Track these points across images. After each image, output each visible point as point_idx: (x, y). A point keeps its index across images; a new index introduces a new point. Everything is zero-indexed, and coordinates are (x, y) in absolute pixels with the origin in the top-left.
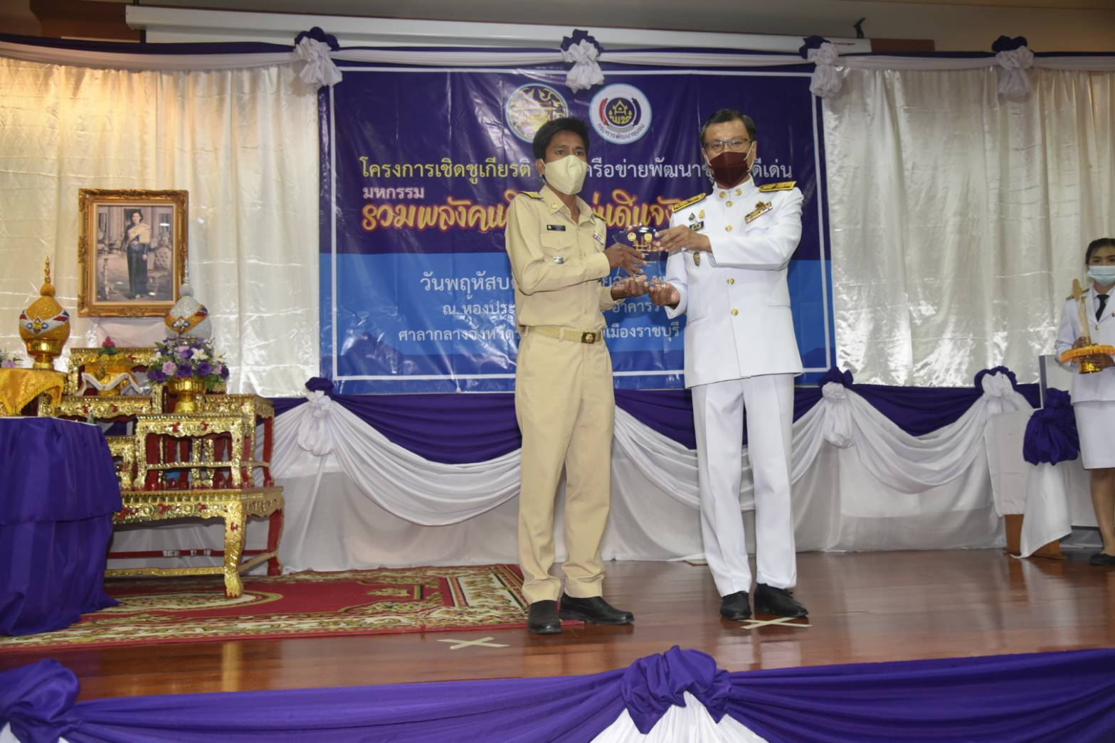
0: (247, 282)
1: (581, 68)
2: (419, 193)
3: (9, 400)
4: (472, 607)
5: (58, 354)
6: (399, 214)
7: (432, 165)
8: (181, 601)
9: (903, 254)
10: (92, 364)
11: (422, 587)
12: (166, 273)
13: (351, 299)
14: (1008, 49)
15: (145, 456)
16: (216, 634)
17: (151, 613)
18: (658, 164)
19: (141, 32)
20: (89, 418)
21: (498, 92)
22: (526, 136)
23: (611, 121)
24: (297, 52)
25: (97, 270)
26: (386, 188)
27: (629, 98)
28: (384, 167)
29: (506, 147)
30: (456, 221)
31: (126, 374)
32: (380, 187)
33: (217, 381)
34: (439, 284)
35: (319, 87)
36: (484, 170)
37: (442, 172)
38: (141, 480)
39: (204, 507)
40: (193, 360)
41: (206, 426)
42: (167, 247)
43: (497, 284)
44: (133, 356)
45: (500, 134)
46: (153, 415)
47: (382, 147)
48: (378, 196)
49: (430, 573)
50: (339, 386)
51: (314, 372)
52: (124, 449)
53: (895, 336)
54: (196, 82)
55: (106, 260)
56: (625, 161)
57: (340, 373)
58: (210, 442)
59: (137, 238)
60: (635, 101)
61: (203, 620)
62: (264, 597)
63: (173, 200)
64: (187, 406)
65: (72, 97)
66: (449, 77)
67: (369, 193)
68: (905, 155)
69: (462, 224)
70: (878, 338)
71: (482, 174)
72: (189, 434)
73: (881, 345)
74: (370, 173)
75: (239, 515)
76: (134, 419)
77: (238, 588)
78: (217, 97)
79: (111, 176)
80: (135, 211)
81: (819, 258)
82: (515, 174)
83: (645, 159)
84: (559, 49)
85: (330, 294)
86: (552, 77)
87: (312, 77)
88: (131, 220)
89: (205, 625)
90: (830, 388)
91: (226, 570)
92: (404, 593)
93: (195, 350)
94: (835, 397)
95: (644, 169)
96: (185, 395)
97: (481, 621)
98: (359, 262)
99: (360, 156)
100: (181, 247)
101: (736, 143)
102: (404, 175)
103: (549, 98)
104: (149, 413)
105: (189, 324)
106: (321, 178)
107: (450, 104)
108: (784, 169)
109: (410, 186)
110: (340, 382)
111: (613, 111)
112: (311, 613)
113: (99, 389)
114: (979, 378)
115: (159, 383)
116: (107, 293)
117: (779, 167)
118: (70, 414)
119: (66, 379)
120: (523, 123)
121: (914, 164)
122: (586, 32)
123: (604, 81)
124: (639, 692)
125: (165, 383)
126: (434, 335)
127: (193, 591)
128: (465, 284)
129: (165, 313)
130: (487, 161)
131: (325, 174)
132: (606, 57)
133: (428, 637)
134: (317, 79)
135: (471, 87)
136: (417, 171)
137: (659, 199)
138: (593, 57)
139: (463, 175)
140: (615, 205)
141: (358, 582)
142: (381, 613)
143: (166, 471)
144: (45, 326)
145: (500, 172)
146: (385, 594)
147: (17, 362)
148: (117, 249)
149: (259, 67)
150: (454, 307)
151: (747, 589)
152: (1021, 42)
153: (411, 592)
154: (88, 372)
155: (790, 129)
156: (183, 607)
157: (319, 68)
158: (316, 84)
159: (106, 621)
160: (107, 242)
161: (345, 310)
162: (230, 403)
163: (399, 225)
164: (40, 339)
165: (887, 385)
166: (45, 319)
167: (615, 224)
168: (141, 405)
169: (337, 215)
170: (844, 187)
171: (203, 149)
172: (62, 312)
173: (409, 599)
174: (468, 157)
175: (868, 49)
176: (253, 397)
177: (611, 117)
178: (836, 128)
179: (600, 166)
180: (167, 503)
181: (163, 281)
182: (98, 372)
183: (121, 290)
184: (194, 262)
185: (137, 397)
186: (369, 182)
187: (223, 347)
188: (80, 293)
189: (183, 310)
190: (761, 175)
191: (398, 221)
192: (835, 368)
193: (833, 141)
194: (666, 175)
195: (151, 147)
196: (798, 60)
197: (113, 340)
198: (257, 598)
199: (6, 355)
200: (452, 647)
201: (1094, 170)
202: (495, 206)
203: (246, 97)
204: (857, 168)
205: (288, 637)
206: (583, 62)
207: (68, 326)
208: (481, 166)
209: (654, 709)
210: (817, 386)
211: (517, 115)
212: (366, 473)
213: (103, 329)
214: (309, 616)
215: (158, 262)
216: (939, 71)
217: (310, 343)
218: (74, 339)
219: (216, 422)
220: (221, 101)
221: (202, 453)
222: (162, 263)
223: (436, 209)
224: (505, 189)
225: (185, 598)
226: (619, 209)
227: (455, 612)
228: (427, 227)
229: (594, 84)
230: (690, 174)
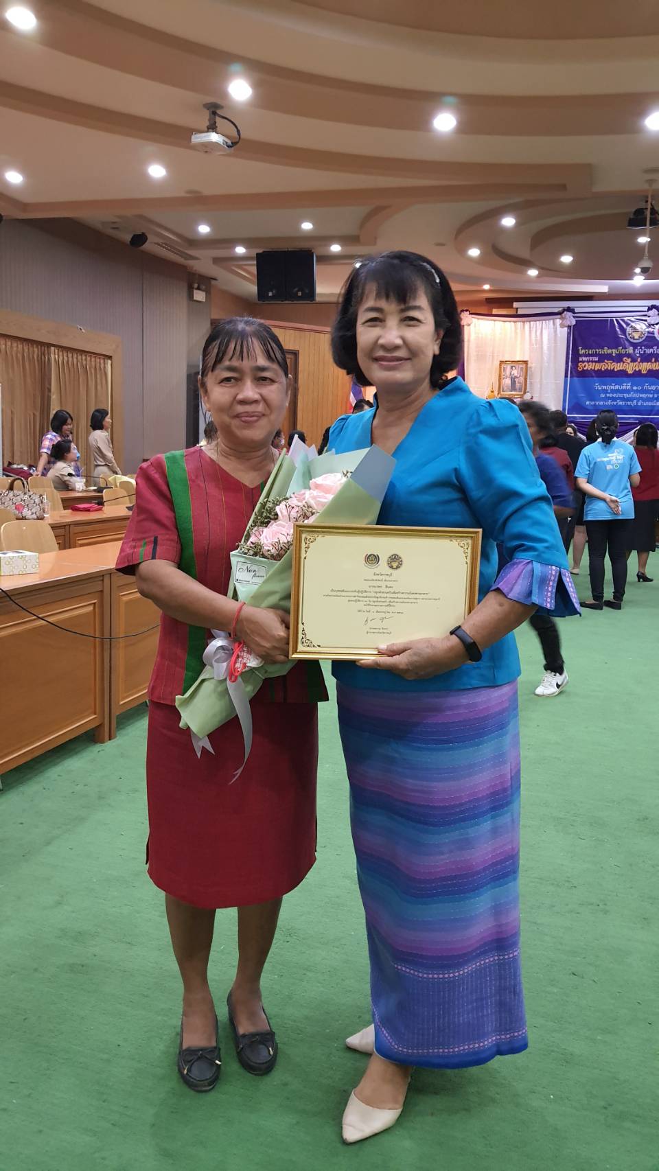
2: (596, 359)
6: (589, 366)
7: (601, 349)
12: (521, 384)
19: (517, 311)
24: (561, 315)
26: (586, 357)
28: (586, 350)
29: (625, 344)
30: (607, 368)
32: (584, 357)
34: (599, 387)
36: (617, 351)
37: (604, 352)
42: (522, 377)
43: (618, 387)
47: (586, 345)
48: (583, 360)
59: (513, 374)
63: (524, 363)
66: (608, 321)
67: (581, 359)
69: (609, 369)
74: (581, 353)
79: (505, 355)
80: (514, 366)
82: (627, 353)
84: (646, 311)
85: (567, 390)
88: (512, 369)
98: (575, 379)
99: (579, 347)
100: (526, 375)
102: (592, 353)
106: (567, 353)
107: (609, 329)
109: (593, 357)
122: (655, 305)
126: (597, 403)
128: (608, 387)
130: (619, 348)
134: (568, 322)
136: (596, 352)
138: (656, 314)
139: (611, 353)
145: (623, 351)
150: (604, 394)
158: (567, 325)
169: (570, 366)
171: (532, 346)
174: (612, 347)
184: (530, 379)
186: (581, 356)
188: (498, 390)
202: (620, 363)
206: (653, 316)
215: (519, 381)
223: (601, 364)
224: (623, 357)
228: (598, 370)
229: (656, 322)
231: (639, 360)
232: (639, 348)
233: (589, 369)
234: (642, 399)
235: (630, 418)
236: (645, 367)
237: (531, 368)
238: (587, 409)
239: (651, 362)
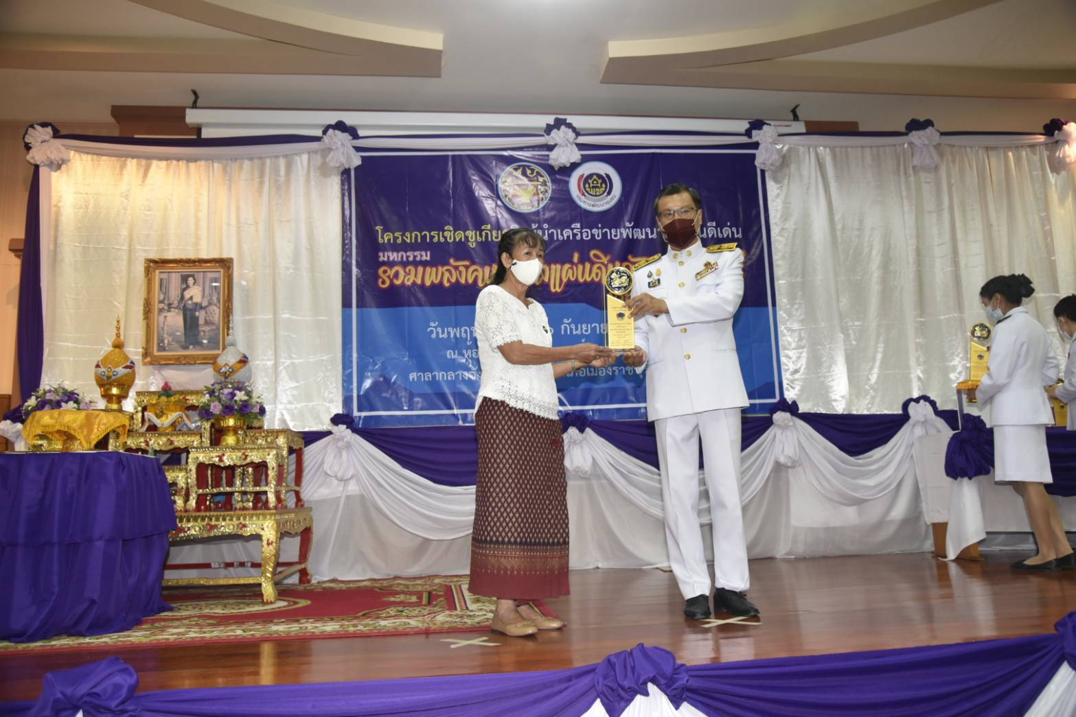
0: (282, 333)
1: (561, 149)
2: (426, 256)
3: (85, 436)
4: (472, 611)
5: (125, 397)
6: (409, 274)
7: (437, 232)
8: (225, 607)
9: (838, 301)
10: (153, 405)
11: (430, 593)
12: (214, 327)
13: (368, 346)
15: (195, 482)
16: (253, 635)
17: (200, 617)
18: (629, 228)
19: (198, 130)
20: (150, 451)
21: (491, 170)
22: (516, 206)
23: (587, 192)
24: (324, 141)
25: (158, 326)
26: (398, 252)
27: (603, 173)
28: (396, 234)
29: (499, 216)
30: (457, 281)
31: (181, 413)
32: (393, 251)
33: (256, 418)
34: (443, 333)
35: (342, 169)
36: (481, 236)
37: (445, 238)
38: (193, 503)
39: (245, 526)
40: (236, 401)
41: (246, 456)
42: (216, 305)
44: (187, 398)
45: (494, 205)
46: (202, 447)
47: (395, 218)
48: (391, 259)
49: (437, 581)
50: (359, 420)
51: (338, 409)
52: (180, 477)
53: (833, 371)
54: (241, 168)
55: (165, 317)
56: (600, 225)
57: (360, 410)
58: (250, 470)
59: (191, 298)
60: (608, 176)
61: (243, 623)
62: (295, 603)
63: (220, 266)
64: (230, 440)
65: (140, 183)
66: (450, 158)
67: (384, 256)
68: (837, 217)
69: (463, 281)
70: (819, 373)
71: (479, 239)
72: (232, 464)
73: (822, 379)
74: (384, 240)
75: (273, 532)
76: (187, 451)
77: (273, 595)
78: (258, 180)
79: (170, 247)
80: (189, 276)
81: (767, 305)
83: (616, 224)
84: (543, 133)
85: (351, 343)
86: (537, 157)
87: (337, 161)
88: (187, 283)
89: (245, 627)
90: (779, 417)
91: (263, 580)
92: (414, 599)
93: (237, 392)
94: (783, 424)
95: (616, 232)
96: (229, 430)
97: (478, 623)
98: (376, 315)
99: (376, 225)
100: (227, 305)
101: (685, 212)
102: (413, 241)
103: (535, 174)
104: (199, 446)
105: (233, 370)
106: (344, 245)
107: (451, 181)
108: (734, 229)
109: (418, 250)
110: (360, 417)
111: (589, 184)
112: (334, 617)
113: (159, 426)
114: (905, 406)
115: (208, 420)
116: (166, 345)
117: (731, 228)
118: (134, 447)
119: (132, 417)
120: (513, 196)
122: (566, 120)
123: (581, 159)
124: (608, 684)
125: (212, 421)
126: (439, 376)
127: (236, 597)
128: (466, 332)
129: (212, 361)
130: (483, 228)
131: (346, 241)
132: (582, 140)
133: (431, 637)
134: (341, 163)
135: (470, 167)
136: (424, 237)
137: (630, 257)
138: (571, 141)
139: (463, 240)
140: (593, 263)
141: (376, 590)
142: (393, 616)
143: (213, 495)
144: (115, 373)
145: (494, 237)
146: (398, 600)
147: (92, 404)
148: (175, 308)
149: (293, 154)
150: (456, 352)
151: (707, 593)
152: (928, 124)
153: (420, 598)
154: (150, 412)
155: (740, 197)
156: (227, 611)
157: (343, 153)
158: (339, 167)
159: (163, 624)
160: (166, 302)
161: (363, 356)
162: (266, 437)
163: (409, 283)
164: (111, 385)
165: (828, 413)
166: (116, 367)
167: (593, 279)
168: (193, 439)
169: (357, 276)
170: (785, 245)
171: (246, 223)
172: (129, 361)
173: (418, 604)
174: (467, 224)
175: (804, 130)
176: (286, 431)
177: (588, 189)
178: (778, 195)
179: (579, 230)
180: (213, 523)
182: (158, 412)
183: (178, 342)
184: (237, 317)
185: (190, 432)
186: (384, 248)
187: (261, 389)
188: (144, 345)
189: (229, 358)
190: (715, 236)
191: (408, 280)
192: (783, 400)
193: (776, 206)
194: (635, 237)
195: (204, 224)
196: (744, 140)
197: (170, 384)
198: (289, 603)
199: (83, 398)
200: (452, 646)
201: (995, 228)
202: (491, 266)
203: (282, 179)
204: (795, 230)
205: (314, 637)
206: (563, 144)
207: (134, 374)
208: (478, 232)
209: (622, 699)
210: (768, 415)
211: (508, 189)
212: (381, 494)
213: (162, 375)
214: (332, 620)
215: (207, 318)
216: (862, 147)
217: (334, 385)
218: (139, 384)
219: (255, 453)
220: (262, 183)
221: (243, 480)
222: (212, 319)
223: (440, 268)
225: (228, 603)
226: (596, 266)
227: (457, 615)
228: (433, 284)
229: (572, 161)
230: (654, 236)
236: (558, 275)
237: (242, 280)
239: (572, 263)
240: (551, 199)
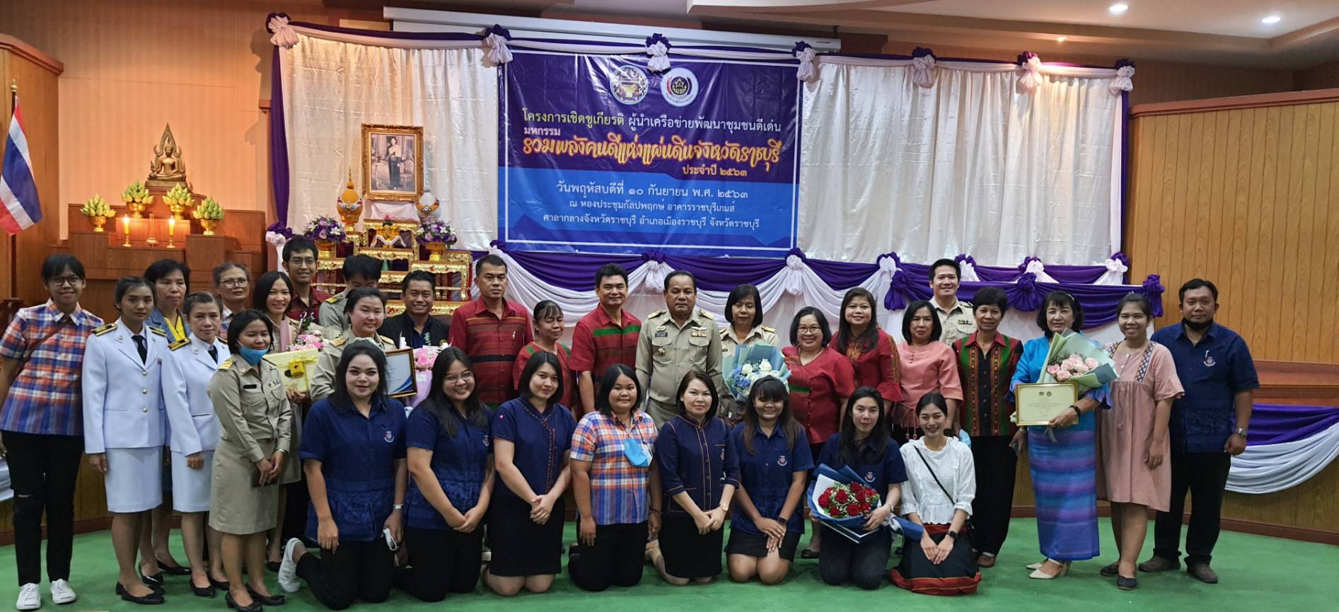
1: (657, 58)
2: (557, 132)
6: (545, 145)
7: (566, 115)
12: (411, 176)
13: (516, 194)
14: (920, 57)
18: (701, 120)
19: (392, 24)
22: (622, 99)
23: (673, 91)
24: (486, 40)
25: (372, 172)
26: (538, 127)
27: (686, 77)
28: (537, 115)
29: (610, 106)
30: (578, 151)
32: (534, 127)
34: (568, 188)
35: (499, 62)
36: (596, 120)
37: (571, 120)
41: (448, 268)
42: (411, 160)
43: (602, 190)
45: (606, 97)
48: (533, 133)
50: (509, 245)
51: (495, 236)
55: (377, 166)
56: (680, 117)
57: (509, 238)
59: (394, 153)
60: (689, 79)
63: (414, 132)
64: (435, 257)
66: (576, 59)
67: (528, 131)
68: (851, 120)
69: (583, 152)
71: (595, 122)
74: (528, 119)
76: (406, 262)
79: (375, 114)
80: (393, 137)
81: (792, 182)
82: (615, 123)
83: (692, 117)
84: (646, 44)
87: (495, 56)
88: (391, 143)
90: (791, 261)
93: (439, 226)
94: (793, 266)
95: (692, 123)
96: (435, 251)
98: (520, 170)
99: (523, 106)
100: (419, 160)
102: (549, 120)
103: (637, 76)
105: (430, 210)
106: (499, 120)
107: (577, 76)
108: (776, 126)
109: (551, 128)
110: (510, 243)
111: (675, 85)
114: (879, 259)
116: (378, 186)
117: (773, 124)
120: (620, 91)
121: (856, 126)
122: (661, 35)
123: (670, 66)
126: (564, 218)
128: (583, 188)
129: (414, 201)
130: (598, 114)
131: (502, 118)
132: (672, 51)
134: (498, 58)
135: (590, 67)
136: (556, 119)
137: (700, 142)
138: (664, 51)
139: (584, 122)
140: (673, 145)
144: (349, 206)
145: (607, 121)
149: (462, 48)
150: (575, 201)
152: (928, 51)
157: (499, 51)
160: (377, 155)
164: (348, 213)
165: (828, 260)
166: (350, 202)
169: (508, 143)
170: (810, 139)
172: (359, 198)
174: (586, 110)
175: (839, 50)
176: (468, 250)
177: (674, 89)
179: (666, 120)
181: (409, 180)
186: (528, 124)
189: (427, 200)
190: (762, 129)
191: (545, 148)
192: (795, 248)
194: (704, 127)
196: (790, 56)
197: (388, 215)
202: (602, 142)
204: (820, 128)
206: (659, 54)
207: (361, 207)
208: (594, 117)
210: (783, 259)
215: (406, 168)
219: (453, 266)
222: (409, 169)
223: (567, 142)
224: (608, 132)
226: (676, 146)
228: (561, 153)
229: (664, 68)
230: (718, 127)
231: (636, 137)
232: (634, 115)
233: (545, 152)
234: (645, 211)
235: (624, 249)
236: (648, 153)
237: (428, 143)
238: (544, 229)
239: (659, 144)
240: (647, 95)
